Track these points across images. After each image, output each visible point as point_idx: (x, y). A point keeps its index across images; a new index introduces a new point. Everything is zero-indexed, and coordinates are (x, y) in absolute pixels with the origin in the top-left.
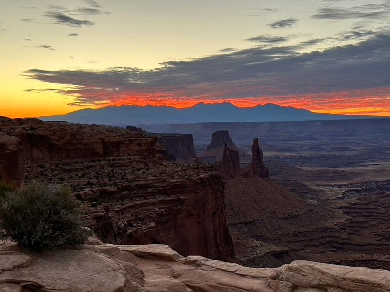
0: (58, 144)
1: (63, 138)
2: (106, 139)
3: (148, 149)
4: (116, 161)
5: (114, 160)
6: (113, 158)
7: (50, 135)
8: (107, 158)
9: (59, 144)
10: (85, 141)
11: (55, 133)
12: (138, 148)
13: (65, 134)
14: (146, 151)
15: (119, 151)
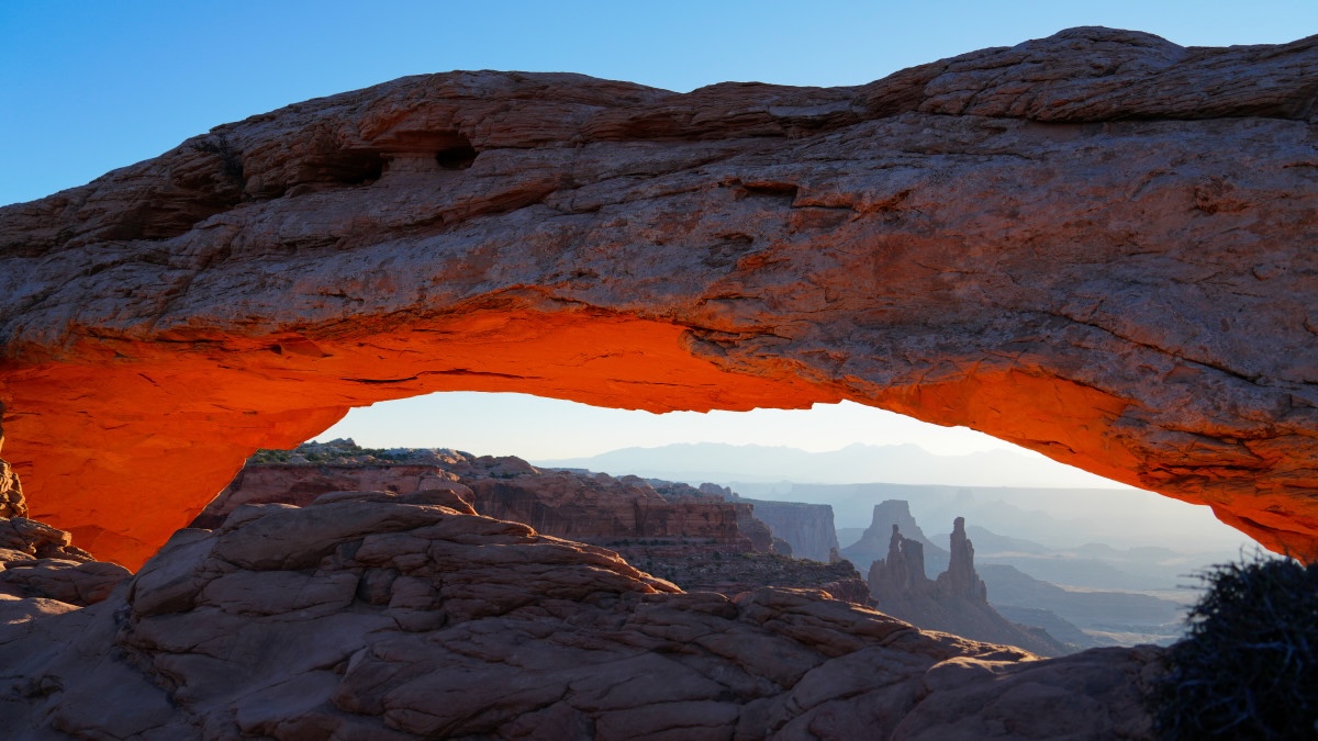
0: (551, 505)
1: (561, 496)
2: (642, 503)
3: (721, 525)
4: (657, 547)
5: (655, 543)
6: (652, 539)
7: (539, 489)
8: (642, 539)
9: (553, 508)
10: (601, 503)
11: (546, 486)
12: (702, 522)
13: (565, 487)
14: (717, 528)
15: (664, 527)
